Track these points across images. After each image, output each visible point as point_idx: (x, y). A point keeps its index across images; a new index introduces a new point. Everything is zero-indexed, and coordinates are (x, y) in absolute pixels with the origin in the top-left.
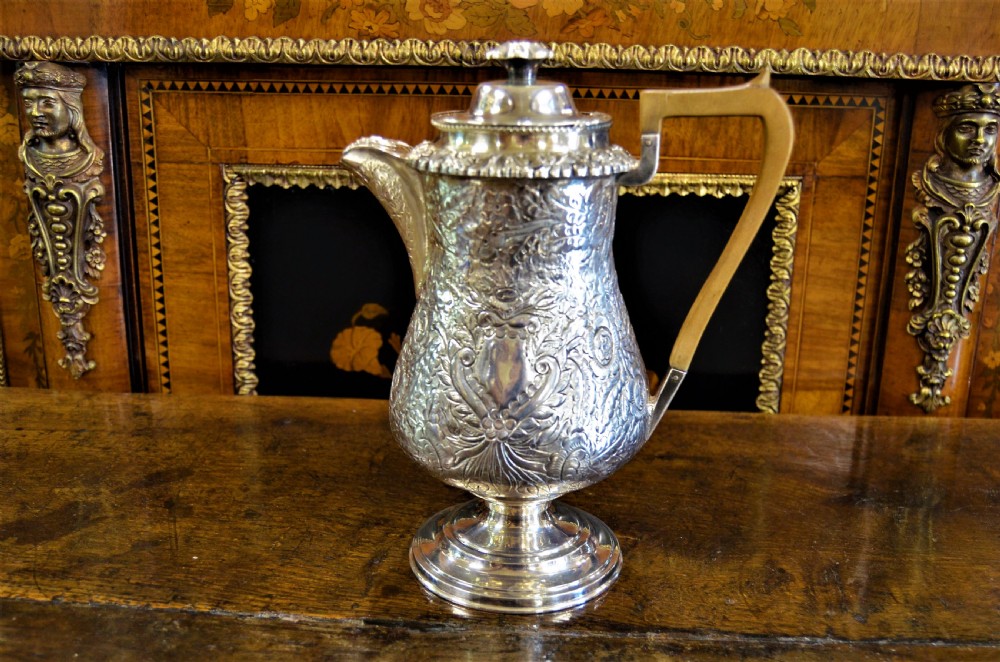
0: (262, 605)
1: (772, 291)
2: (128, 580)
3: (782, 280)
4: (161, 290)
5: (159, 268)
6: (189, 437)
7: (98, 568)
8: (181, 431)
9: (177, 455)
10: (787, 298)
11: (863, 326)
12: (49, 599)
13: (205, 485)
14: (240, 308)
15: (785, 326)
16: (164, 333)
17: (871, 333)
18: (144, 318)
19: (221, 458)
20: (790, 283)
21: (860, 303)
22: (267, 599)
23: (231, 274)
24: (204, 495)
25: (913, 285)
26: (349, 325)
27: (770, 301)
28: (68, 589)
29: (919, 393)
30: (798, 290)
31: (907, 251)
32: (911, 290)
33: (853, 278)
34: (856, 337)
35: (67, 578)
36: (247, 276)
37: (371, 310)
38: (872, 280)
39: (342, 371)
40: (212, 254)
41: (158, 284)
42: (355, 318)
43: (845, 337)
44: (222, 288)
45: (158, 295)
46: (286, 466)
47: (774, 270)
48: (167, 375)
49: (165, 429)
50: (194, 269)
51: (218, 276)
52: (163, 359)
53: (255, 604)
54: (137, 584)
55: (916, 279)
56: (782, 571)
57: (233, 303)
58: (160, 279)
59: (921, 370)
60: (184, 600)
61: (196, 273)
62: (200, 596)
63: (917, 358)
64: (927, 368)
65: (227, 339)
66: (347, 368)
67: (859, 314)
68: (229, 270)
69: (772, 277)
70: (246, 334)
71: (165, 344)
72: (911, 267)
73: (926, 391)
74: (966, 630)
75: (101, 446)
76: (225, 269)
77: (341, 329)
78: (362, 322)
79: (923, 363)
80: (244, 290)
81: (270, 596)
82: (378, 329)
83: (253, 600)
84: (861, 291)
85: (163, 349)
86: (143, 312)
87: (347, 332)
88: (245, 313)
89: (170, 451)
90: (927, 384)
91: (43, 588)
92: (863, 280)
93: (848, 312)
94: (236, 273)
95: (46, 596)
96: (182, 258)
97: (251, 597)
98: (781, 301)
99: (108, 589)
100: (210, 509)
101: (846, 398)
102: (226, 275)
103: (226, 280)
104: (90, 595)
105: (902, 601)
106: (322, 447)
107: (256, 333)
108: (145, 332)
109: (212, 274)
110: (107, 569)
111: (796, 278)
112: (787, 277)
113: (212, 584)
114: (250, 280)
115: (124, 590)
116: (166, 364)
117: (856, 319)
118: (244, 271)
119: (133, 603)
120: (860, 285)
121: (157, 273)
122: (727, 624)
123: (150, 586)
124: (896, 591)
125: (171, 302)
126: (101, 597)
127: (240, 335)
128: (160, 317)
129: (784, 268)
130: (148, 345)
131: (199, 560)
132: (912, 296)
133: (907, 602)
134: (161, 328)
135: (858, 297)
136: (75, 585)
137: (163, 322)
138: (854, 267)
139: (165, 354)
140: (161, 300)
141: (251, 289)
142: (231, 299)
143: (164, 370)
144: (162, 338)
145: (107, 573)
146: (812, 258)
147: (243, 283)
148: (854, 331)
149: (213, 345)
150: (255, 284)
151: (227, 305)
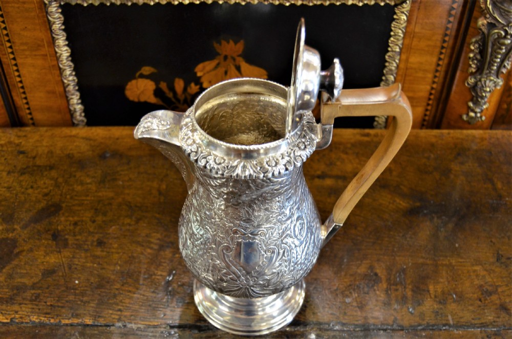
0: (117, 317)
1: (389, 56)
2: (46, 302)
3: (395, 52)
4: (16, 65)
5: (12, 53)
6: (54, 173)
7: (28, 294)
8: (48, 168)
9: (50, 191)
10: (397, 61)
11: (441, 75)
12: (9, 321)
13: (71, 219)
14: (68, 72)
15: (395, 75)
16: (22, 87)
17: (445, 78)
18: (9, 80)
19: (75, 193)
20: (400, 53)
21: (441, 63)
22: (119, 313)
23: (58, 55)
24: (72, 227)
25: (472, 61)
26: (134, 78)
27: (386, 61)
28: (16, 312)
29: (468, 114)
30: (404, 57)
31: (471, 42)
32: (471, 63)
33: (438, 50)
34: (436, 80)
35: (13, 304)
36: (68, 54)
37: (147, 70)
38: (449, 51)
39: (133, 102)
40: (44, 45)
41: (14, 62)
42: (138, 74)
43: (430, 81)
44: (55, 63)
45: (15, 68)
46: (113, 198)
47: (390, 45)
48: (29, 109)
49: (39, 166)
50: (34, 53)
51: (50, 56)
52: (25, 101)
53: (113, 316)
54: (51, 305)
55: (474, 58)
56: (376, 274)
57: (62, 70)
58: (14, 59)
59: (471, 104)
60: (77, 316)
61: (35, 55)
62: (85, 312)
63: (469, 97)
64: (474, 104)
65: (62, 89)
66: (136, 100)
67: (439, 68)
68: (56, 53)
69: (389, 49)
70: (73, 85)
71: (24, 93)
72: (472, 51)
73: (472, 114)
74: (461, 318)
75: (6, 185)
76: (54, 52)
77: (130, 80)
78: (142, 76)
79: (472, 100)
80: (68, 62)
81: (120, 310)
82: (152, 80)
83: (112, 314)
84: (442, 56)
85: (23, 96)
86: (7, 77)
87: (134, 82)
88: (70, 75)
89: (46, 188)
90: (473, 111)
91: (3, 312)
92: (444, 51)
93: (433, 67)
94: (61, 54)
95: (7, 319)
96: (26, 47)
97: (111, 312)
98: (394, 62)
99: (37, 310)
100: (77, 240)
101: (427, 110)
102: (57, 58)
103: (55, 58)
104: (29, 316)
105: (433, 296)
106: (130, 179)
107: (78, 84)
108: (11, 87)
109: (46, 55)
110: (33, 294)
111: (403, 50)
112: (398, 50)
113: (89, 302)
114: (70, 56)
115: (45, 311)
116: (27, 103)
117: (437, 71)
118: (66, 52)
119: (52, 321)
120: (441, 53)
121: (12, 56)
122: (346, 317)
123: (58, 306)
124: (431, 288)
125: (23, 71)
126: (35, 317)
127: (69, 87)
128: (18, 79)
129: (397, 45)
130: (14, 94)
131: (79, 283)
132: (470, 66)
133: (436, 297)
134: (20, 85)
135: (440, 59)
136: (20, 309)
137: (21, 82)
138: (439, 44)
139: (26, 98)
140: (18, 70)
141: (72, 61)
142: (60, 69)
143: (26, 106)
144: (22, 90)
145: (34, 298)
146: (415, 39)
147: (67, 59)
148: (435, 77)
149: (53, 92)
150: (74, 57)
151: (58, 72)
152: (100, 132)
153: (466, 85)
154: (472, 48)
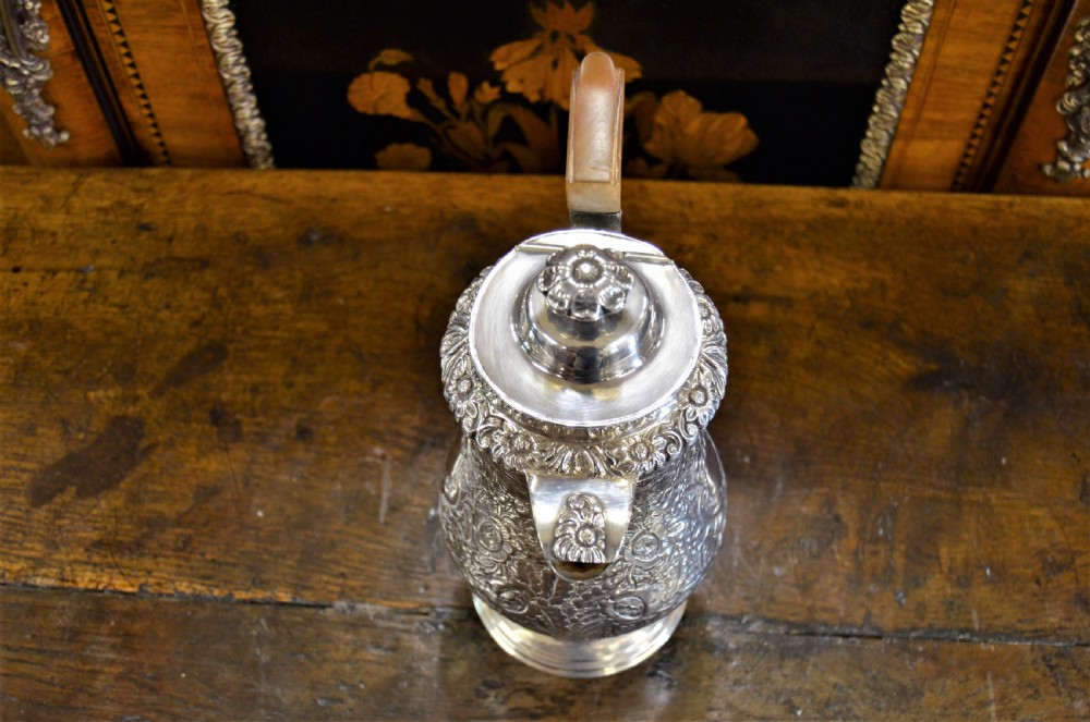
0: (337, 589)
1: (900, 42)
2: (203, 554)
3: (913, 34)
4: (125, 44)
5: (116, 22)
6: (209, 277)
7: (171, 536)
8: (197, 265)
9: (204, 316)
10: (916, 53)
11: (1006, 83)
12: (135, 590)
13: (245, 378)
14: (231, 58)
15: (909, 79)
16: (140, 86)
17: (1015, 87)
18: (112, 73)
19: (251, 322)
20: (924, 38)
21: (1009, 57)
22: (341, 581)
23: (210, 26)
24: (248, 397)
25: (1076, 64)
26: (366, 70)
27: (893, 51)
28: (149, 573)
29: (1054, 165)
30: (931, 44)
31: (1078, 25)
32: (1073, 67)
33: (1005, 32)
34: (995, 90)
35: (142, 555)
36: (230, 24)
37: (392, 56)
38: (1028, 35)
39: (364, 116)
40: (180, 7)
41: (120, 40)
42: (373, 63)
43: (982, 91)
44: (203, 41)
45: (124, 50)
46: (325, 335)
47: (904, 19)
48: (155, 125)
49: (180, 260)
50: (160, 23)
51: (194, 29)
52: (146, 112)
53: (331, 588)
54: (213, 561)
55: (1082, 58)
56: (837, 519)
57: (218, 56)
58: (121, 33)
59: (1064, 147)
60: (261, 584)
61: (164, 27)
62: (276, 577)
63: (1061, 132)
64: (1070, 146)
65: (219, 91)
66: (370, 112)
67: (1004, 68)
68: (205, 22)
69: (901, 27)
70: (243, 83)
71: (144, 96)
73: (1065, 166)
74: (996, 617)
75: (117, 300)
76: (200, 22)
77: (357, 74)
78: (381, 67)
79: (1066, 138)
80: (232, 40)
81: (342, 575)
82: (403, 74)
83: (327, 582)
84: (1013, 45)
85: (143, 102)
86: (110, 67)
87: (365, 78)
88: (236, 64)
89: (196, 308)
90: (1067, 159)
91: (125, 571)
92: (1017, 34)
93: (991, 65)
94: (216, 25)
95: (132, 585)
96: (142, 12)
97: (325, 578)
98: (908, 55)
99: (188, 571)
100: (259, 424)
101: (970, 146)
102: (209, 32)
103: (204, 33)
104: (173, 581)
105: (945, 569)
106: (359, 294)
107: (254, 79)
108: (117, 86)
109: (186, 27)
110: (178, 536)
111: (931, 32)
112: (919, 31)
113: (284, 557)
114: (234, 27)
115: (202, 572)
116: (151, 116)
117: (999, 73)
118: (226, 20)
119: (216, 592)
120: (1012, 39)
121: (116, 28)
123: (227, 564)
124: (944, 551)
125: (141, 57)
126: (185, 584)
127: (234, 87)
128: (131, 71)
129: (919, 21)
130: (124, 98)
131: (266, 515)
132: (1071, 72)
133: (951, 570)
134: (135, 82)
135: (1008, 50)
136: (155, 567)
137: (137, 76)
138: (1008, 21)
139: (148, 106)
140: (129, 55)
141: (238, 37)
142: (214, 53)
143: (150, 121)
144: (139, 92)
145: (180, 544)
146: (957, 11)
147: (227, 33)
148: (994, 84)
149: (203, 97)
150: (242, 28)
151: (211, 59)
152: (299, 183)
153: (1058, 109)
154: (1080, 38)
